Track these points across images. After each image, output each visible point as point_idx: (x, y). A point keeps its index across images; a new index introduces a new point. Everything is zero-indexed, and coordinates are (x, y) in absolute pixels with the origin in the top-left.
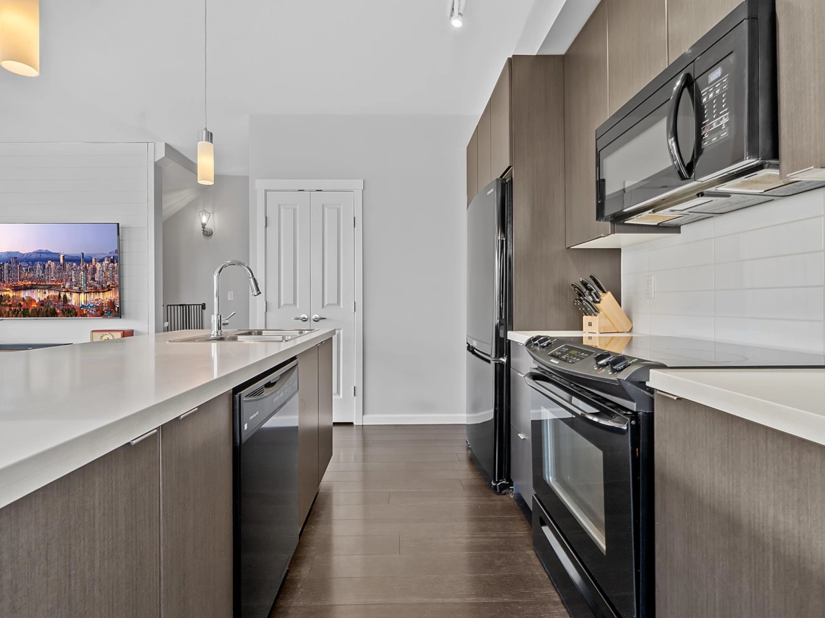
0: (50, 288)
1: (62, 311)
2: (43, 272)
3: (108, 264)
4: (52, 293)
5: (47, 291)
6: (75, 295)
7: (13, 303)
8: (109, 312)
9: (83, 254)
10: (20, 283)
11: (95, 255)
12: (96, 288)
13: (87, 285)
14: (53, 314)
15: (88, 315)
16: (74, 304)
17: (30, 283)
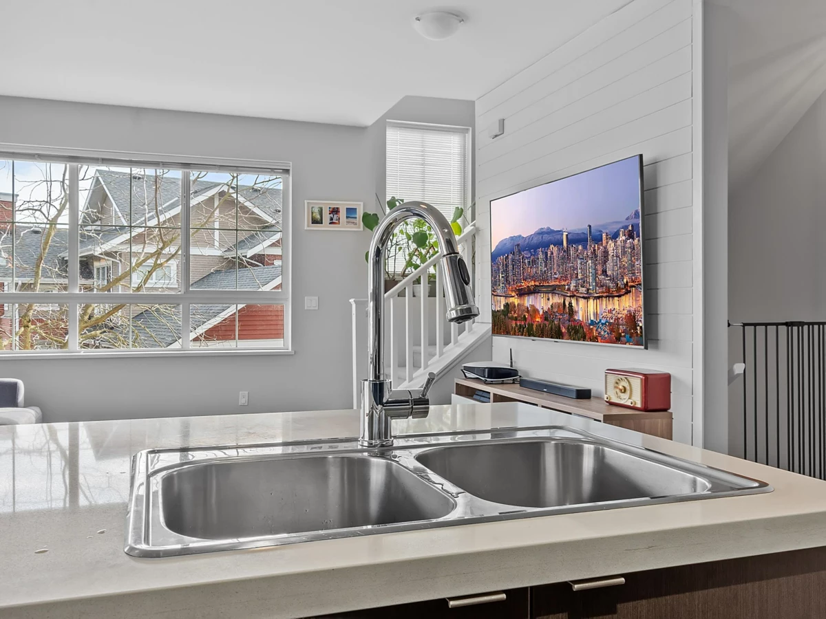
0: (553, 290)
1: (568, 329)
2: (546, 266)
3: (625, 241)
4: (557, 300)
5: (550, 295)
6: (582, 302)
7: (519, 316)
8: (628, 336)
9: (590, 226)
10: (524, 285)
11: (604, 226)
12: (608, 289)
13: (597, 285)
14: (557, 334)
15: (599, 338)
16: (581, 319)
17: (533, 283)
